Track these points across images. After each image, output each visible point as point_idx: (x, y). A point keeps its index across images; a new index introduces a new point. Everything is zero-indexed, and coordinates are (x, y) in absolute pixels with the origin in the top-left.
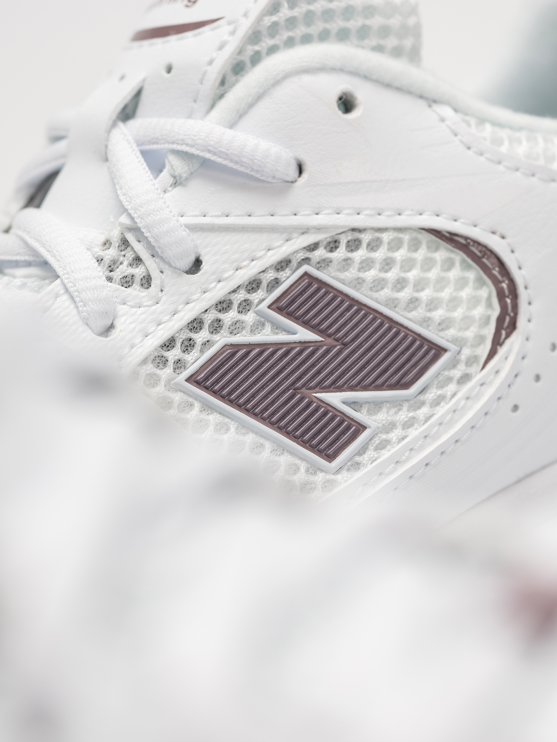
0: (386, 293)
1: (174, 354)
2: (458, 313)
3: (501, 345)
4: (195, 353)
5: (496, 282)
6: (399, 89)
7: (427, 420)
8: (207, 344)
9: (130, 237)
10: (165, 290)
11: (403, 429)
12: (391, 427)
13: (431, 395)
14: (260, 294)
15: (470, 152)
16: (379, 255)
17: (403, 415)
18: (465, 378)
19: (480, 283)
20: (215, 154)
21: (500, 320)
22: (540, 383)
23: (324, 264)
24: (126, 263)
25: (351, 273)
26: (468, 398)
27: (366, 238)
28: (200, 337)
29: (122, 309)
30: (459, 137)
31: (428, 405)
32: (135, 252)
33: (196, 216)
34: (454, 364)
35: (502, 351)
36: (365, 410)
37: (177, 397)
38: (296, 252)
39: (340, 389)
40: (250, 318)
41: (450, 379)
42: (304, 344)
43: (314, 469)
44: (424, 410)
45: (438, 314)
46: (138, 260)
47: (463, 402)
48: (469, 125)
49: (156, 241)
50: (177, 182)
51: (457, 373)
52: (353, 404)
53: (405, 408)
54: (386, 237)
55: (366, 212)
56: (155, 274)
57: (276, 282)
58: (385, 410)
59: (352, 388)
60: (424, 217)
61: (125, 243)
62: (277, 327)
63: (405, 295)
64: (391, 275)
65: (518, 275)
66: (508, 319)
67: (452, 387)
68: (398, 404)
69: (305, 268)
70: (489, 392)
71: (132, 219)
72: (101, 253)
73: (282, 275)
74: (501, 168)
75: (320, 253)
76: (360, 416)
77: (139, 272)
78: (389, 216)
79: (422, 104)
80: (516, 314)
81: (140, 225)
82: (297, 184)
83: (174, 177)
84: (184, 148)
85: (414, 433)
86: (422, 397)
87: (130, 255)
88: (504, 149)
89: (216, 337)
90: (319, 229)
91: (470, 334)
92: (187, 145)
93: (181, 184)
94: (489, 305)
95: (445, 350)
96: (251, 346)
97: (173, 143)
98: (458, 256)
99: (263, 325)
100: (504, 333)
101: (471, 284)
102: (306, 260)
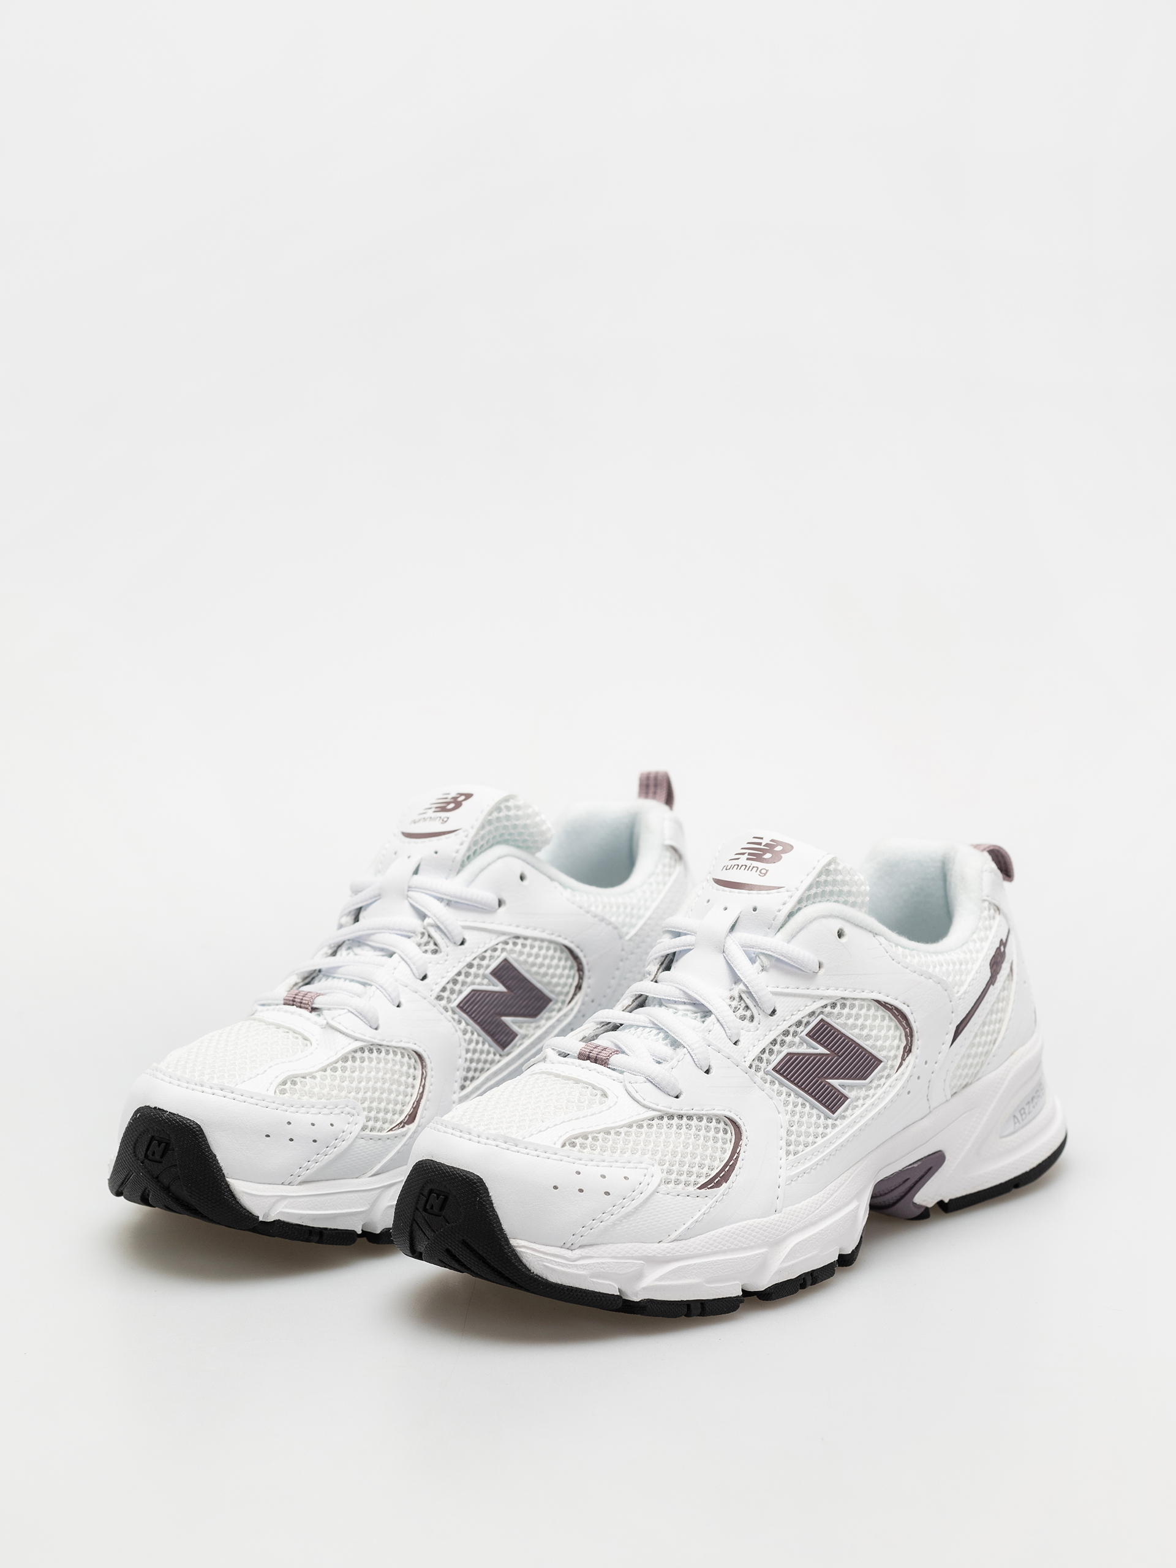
0: (857, 1031)
1: (765, 1056)
2: (887, 1043)
3: (904, 1060)
4: (774, 1056)
5: (905, 1029)
6: (862, 927)
7: (873, 1096)
8: (779, 1052)
9: (744, 996)
10: (761, 1023)
11: (864, 1100)
12: (858, 1099)
13: (874, 1084)
14: (801, 1028)
15: (894, 961)
16: (854, 1011)
17: (863, 1093)
18: (889, 1076)
19: (897, 1028)
20: (785, 957)
21: (905, 1048)
22: (919, 1081)
23: (829, 1014)
24: (741, 1009)
25: (842, 1020)
26: (890, 1086)
27: (848, 1003)
28: (777, 1048)
29: (742, 1032)
30: (889, 953)
31: (873, 1089)
32: (746, 1003)
33: (774, 987)
34: (885, 1068)
35: (905, 1063)
36: (847, 1089)
37: (769, 1078)
38: (818, 1009)
39: (838, 1078)
40: (797, 1040)
41: (882, 1077)
42: (822, 1055)
43: (827, 1117)
44: (872, 1092)
45: (879, 1043)
46: (747, 1008)
47: (889, 1088)
48: (892, 947)
49: (759, 999)
50: (764, 969)
51: (885, 1073)
52: (843, 1086)
53: (864, 1089)
54: (857, 1003)
55: (849, 990)
56: (756, 1015)
57: (808, 1023)
58: (855, 1090)
59: (843, 1078)
60: (874, 993)
61: (741, 998)
62: (810, 1046)
63: (865, 1032)
64: (859, 1022)
65: (914, 1026)
66: (908, 1048)
67: (883, 1080)
68: (860, 1087)
69: (821, 1017)
70: (900, 1084)
71: (747, 987)
72: (730, 1003)
73: (811, 1019)
74: (908, 970)
75: (828, 1009)
76: (845, 1092)
77: (748, 1014)
78: (859, 992)
79: (871, 935)
80: (911, 1045)
81: (751, 991)
82: (819, 974)
83: (762, 967)
84: (770, 953)
85: (869, 1102)
86: (870, 1085)
87: (743, 1005)
88: (908, 960)
89: (782, 1049)
90: (828, 997)
91: (892, 1054)
92: (772, 952)
93: (766, 970)
94: (900, 1039)
95: (882, 1062)
96: (799, 1054)
97: (764, 949)
98: (888, 1014)
99: (802, 1044)
100: (906, 1054)
101: (893, 1028)
102: (822, 1013)
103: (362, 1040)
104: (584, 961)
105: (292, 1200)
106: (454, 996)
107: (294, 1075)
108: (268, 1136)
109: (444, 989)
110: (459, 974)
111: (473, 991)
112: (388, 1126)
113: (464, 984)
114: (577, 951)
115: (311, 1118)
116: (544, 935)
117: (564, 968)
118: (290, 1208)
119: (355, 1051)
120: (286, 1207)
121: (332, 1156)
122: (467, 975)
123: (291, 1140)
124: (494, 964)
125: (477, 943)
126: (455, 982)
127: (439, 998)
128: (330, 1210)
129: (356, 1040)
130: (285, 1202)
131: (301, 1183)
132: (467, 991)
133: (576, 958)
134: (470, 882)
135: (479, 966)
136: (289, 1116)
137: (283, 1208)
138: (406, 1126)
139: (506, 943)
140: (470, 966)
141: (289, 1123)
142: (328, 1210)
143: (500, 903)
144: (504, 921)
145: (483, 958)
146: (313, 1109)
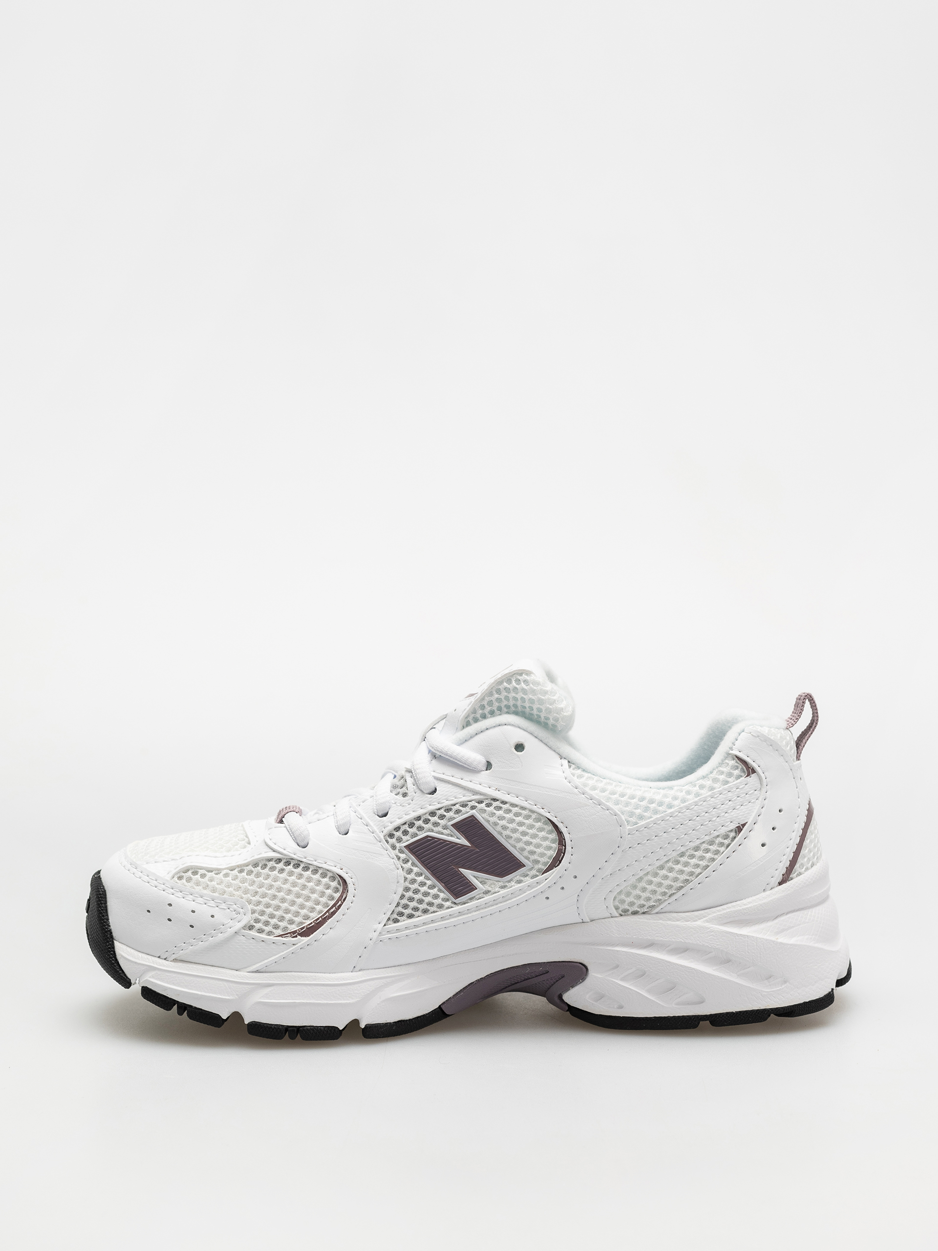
2: (538, 850)
3: (550, 869)
10: (414, 800)
14: (449, 814)
16: (509, 815)
19: (555, 840)
22: (563, 891)
25: (493, 819)
27: (505, 807)
29: (393, 806)
32: (405, 781)
33: (440, 773)
35: (551, 872)
36: (479, 880)
39: (472, 870)
40: (441, 824)
43: (446, 899)
45: (529, 848)
46: (405, 785)
52: (475, 877)
56: (411, 792)
58: (488, 883)
59: (478, 871)
61: (403, 776)
62: (452, 835)
69: (472, 812)
73: (462, 810)
75: (482, 806)
76: (476, 882)
82: (484, 773)
87: (403, 783)
89: (423, 828)
95: (525, 866)
96: (438, 839)
101: (550, 840)
103: (279, 853)
104: (567, 837)
105: (159, 972)
106: (405, 838)
107: (197, 866)
108: (149, 911)
109: (397, 829)
110: (418, 818)
111: (428, 836)
112: (279, 932)
113: (420, 828)
114: (560, 825)
115: (193, 905)
116: (525, 804)
117: (545, 839)
118: (156, 979)
119: (270, 860)
120: (153, 977)
121: (207, 943)
122: (427, 821)
123: (170, 920)
124: (459, 818)
125: (447, 795)
126: (411, 825)
127: (391, 836)
128: (195, 990)
129: (274, 851)
130: (153, 973)
131: (175, 960)
132: (422, 835)
133: (560, 833)
134: (463, 742)
135: (442, 817)
136: (172, 899)
137: (150, 977)
138: (299, 937)
139: (480, 802)
140: (433, 814)
141: (170, 905)
142: (193, 990)
143: (489, 766)
144: (483, 783)
145: (448, 810)
146: (201, 899)
